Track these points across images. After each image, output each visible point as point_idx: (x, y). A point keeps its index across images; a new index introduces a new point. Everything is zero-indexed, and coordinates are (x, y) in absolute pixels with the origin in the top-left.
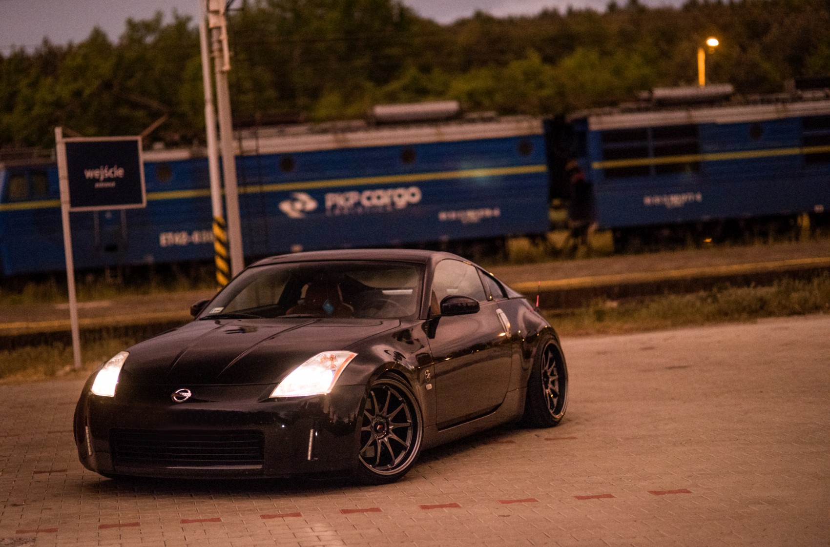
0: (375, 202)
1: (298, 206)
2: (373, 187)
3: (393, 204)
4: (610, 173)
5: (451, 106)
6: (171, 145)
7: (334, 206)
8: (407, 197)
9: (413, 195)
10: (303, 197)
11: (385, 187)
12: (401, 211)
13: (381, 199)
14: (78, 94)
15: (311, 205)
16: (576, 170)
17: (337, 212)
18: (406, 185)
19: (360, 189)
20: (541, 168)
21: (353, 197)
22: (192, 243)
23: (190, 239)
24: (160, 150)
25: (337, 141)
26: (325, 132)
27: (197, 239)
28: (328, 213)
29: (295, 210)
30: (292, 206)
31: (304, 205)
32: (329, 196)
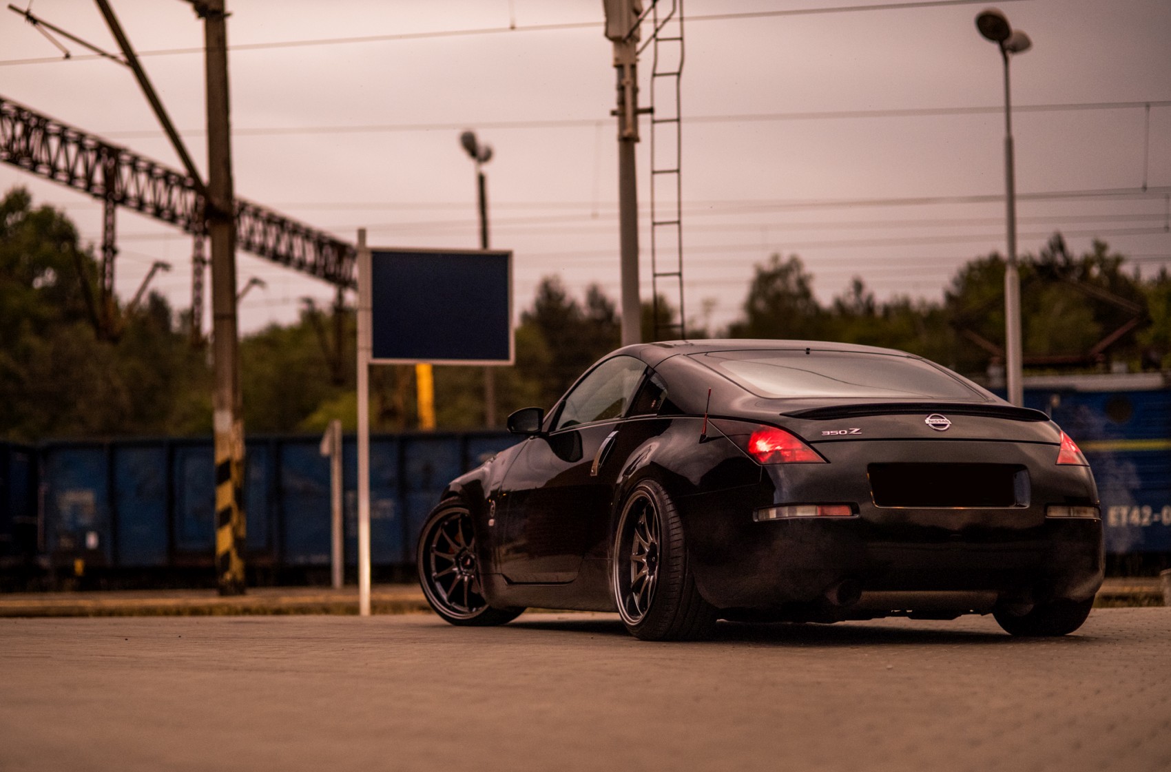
22: (1159, 523)
23: (1156, 518)
24: (1119, 373)
27: (1168, 516)
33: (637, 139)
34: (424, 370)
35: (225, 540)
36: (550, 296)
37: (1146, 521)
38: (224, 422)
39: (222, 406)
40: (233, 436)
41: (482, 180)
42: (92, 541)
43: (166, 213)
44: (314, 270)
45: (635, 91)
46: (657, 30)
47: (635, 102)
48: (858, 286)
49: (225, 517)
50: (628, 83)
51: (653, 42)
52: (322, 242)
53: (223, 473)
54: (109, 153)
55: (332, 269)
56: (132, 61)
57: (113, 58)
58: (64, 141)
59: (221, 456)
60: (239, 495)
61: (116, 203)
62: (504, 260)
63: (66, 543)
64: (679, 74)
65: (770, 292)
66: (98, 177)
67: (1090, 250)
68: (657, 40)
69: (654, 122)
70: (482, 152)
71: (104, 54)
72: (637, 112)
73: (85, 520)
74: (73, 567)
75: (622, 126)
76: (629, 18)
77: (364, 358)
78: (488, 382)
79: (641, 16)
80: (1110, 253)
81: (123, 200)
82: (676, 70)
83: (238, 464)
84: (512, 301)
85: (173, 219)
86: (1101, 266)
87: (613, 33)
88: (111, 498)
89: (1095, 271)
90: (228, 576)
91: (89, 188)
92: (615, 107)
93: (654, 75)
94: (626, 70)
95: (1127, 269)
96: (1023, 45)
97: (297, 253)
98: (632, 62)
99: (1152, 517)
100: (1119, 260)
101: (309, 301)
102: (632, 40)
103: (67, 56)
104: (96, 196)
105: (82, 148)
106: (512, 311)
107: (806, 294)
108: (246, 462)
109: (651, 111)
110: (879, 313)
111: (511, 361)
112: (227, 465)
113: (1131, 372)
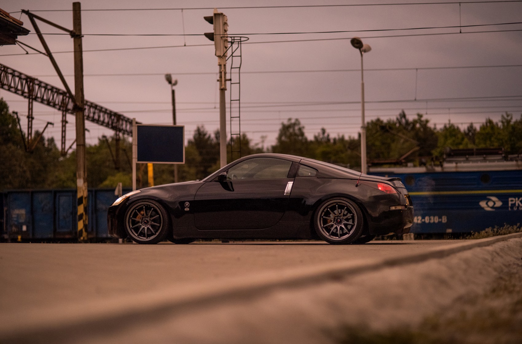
1: (491, 204)
7: (514, 205)
10: (494, 199)
15: (499, 204)
17: (515, 209)
22: (424, 222)
23: (423, 220)
24: (410, 167)
25: (518, 166)
26: (512, 160)
27: (427, 220)
28: (510, 209)
29: (488, 206)
30: (487, 204)
31: (495, 204)
32: (510, 199)
33: (226, 89)
34: (150, 165)
35: (80, 225)
36: (200, 135)
37: (419, 222)
38: (80, 183)
39: (80, 177)
40: (84, 188)
41: (173, 92)
42: (24, 228)
43: (52, 104)
44: (107, 125)
45: (225, 73)
46: (233, 53)
47: (225, 77)
48: (324, 131)
49: (81, 217)
50: (223, 71)
51: (231, 57)
52: (111, 114)
53: (80, 201)
54: (30, 80)
55: (114, 125)
56: (49, 54)
57: (44, 54)
58: (13, 76)
59: (79, 195)
60: (86, 209)
61: (33, 99)
62: (181, 129)
63: (14, 229)
64: (240, 68)
65: (288, 134)
66: (26, 90)
67: (416, 117)
68: (233, 56)
69: (231, 84)
70: (173, 82)
71: (41, 53)
72: (226, 80)
73: (22, 220)
74: (18, 239)
75: (221, 85)
76: (223, 49)
77: (135, 161)
78: (175, 169)
79: (227, 49)
80: (424, 119)
81: (36, 99)
82: (239, 66)
83: (85, 198)
84: (184, 138)
85: (54, 106)
86: (420, 124)
87: (218, 54)
88: (32, 212)
89: (418, 126)
90: (82, 238)
91: (23, 94)
92: (218, 78)
93: (231, 68)
94: (222, 66)
95: (431, 125)
96: (368, 49)
97: (102, 119)
98: (225, 64)
99: (421, 220)
100: (427, 121)
101: (104, 137)
102: (224, 57)
103: (27, 53)
104: (25, 97)
105: (20, 78)
106: (184, 141)
107: (302, 134)
108: (88, 197)
109: (230, 80)
110: (332, 141)
111: (184, 163)
112: (81, 198)
113: (415, 166)
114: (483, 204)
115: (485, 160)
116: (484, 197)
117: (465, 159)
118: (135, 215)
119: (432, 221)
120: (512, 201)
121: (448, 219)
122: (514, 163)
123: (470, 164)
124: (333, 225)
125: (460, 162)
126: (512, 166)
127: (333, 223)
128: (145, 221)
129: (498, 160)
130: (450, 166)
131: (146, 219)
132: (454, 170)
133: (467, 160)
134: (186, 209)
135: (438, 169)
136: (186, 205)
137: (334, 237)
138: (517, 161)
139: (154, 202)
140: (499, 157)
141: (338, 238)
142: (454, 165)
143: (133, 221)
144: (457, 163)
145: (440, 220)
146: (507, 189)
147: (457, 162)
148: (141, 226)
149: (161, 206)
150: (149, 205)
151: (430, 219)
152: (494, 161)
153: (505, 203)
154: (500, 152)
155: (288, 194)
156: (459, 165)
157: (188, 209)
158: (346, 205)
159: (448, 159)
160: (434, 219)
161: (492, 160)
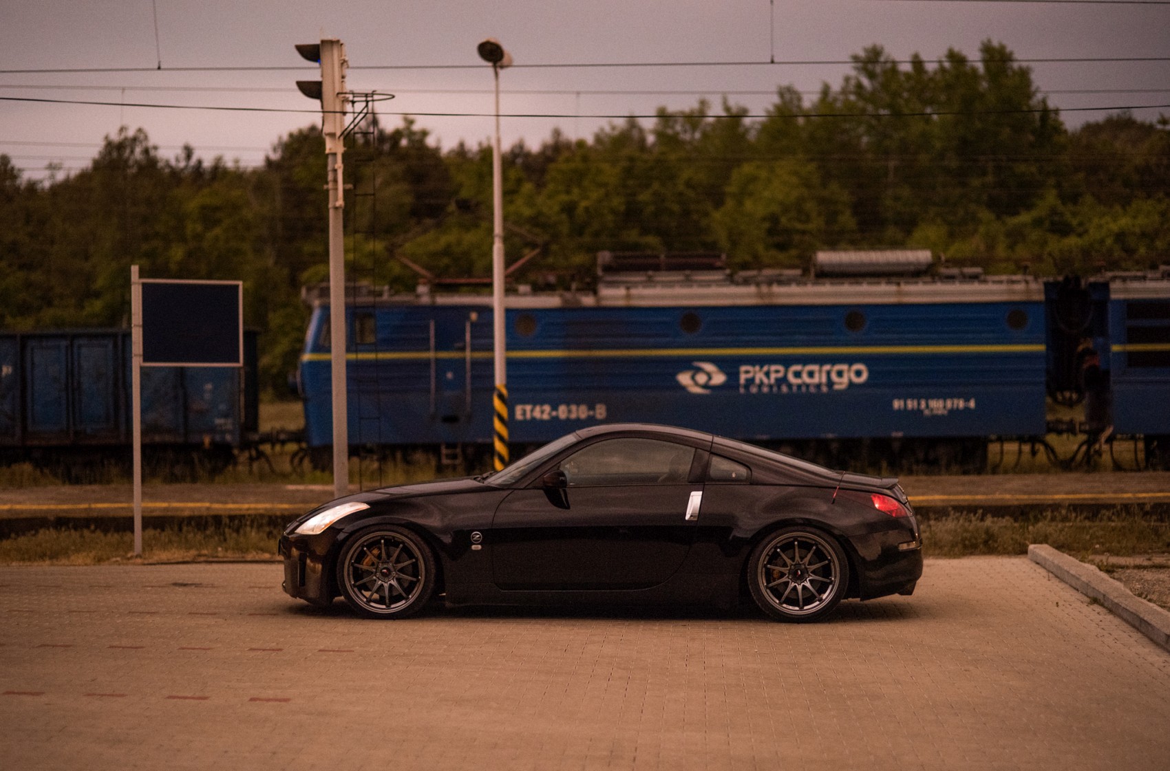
0: (806, 378)
1: (702, 378)
2: (805, 360)
3: (830, 383)
4: (1134, 360)
5: (923, 256)
6: (537, 289)
7: (750, 382)
8: (849, 376)
9: (858, 373)
10: (709, 367)
11: (821, 360)
12: (840, 392)
13: (814, 376)
14: (569, 209)
15: (719, 379)
16: (1089, 352)
17: (754, 390)
18: (850, 360)
19: (787, 361)
20: (1040, 348)
21: (777, 371)
22: (557, 418)
23: (554, 413)
24: (525, 295)
25: (760, 295)
26: (746, 282)
27: (564, 412)
28: (742, 390)
29: (696, 384)
30: (693, 378)
31: (710, 378)
32: (743, 368)
37: (546, 417)
68: (355, 133)
86: (409, 139)
87: (328, 129)
94: (338, 157)
95: (431, 141)
99: (549, 414)
114: (684, 379)
115: (688, 282)
116: (688, 364)
117: (643, 278)
118: (361, 556)
119: (573, 416)
120: (747, 372)
121: (608, 410)
122: (752, 289)
123: (658, 291)
124: (789, 582)
125: (636, 284)
126: (749, 296)
127: (787, 580)
128: (385, 571)
129: (718, 283)
130: (613, 295)
131: (385, 566)
132: (621, 303)
133: (650, 282)
134: (473, 547)
135: (588, 301)
136: (475, 539)
137: (791, 607)
138: (758, 284)
139: (406, 532)
140: (718, 276)
141: (797, 608)
142: (622, 291)
143: (356, 570)
144: (628, 288)
145: (591, 413)
146: (739, 347)
147: (629, 285)
148: (375, 580)
149: (419, 539)
150: (394, 537)
151: (570, 411)
152: (708, 284)
153: (733, 375)
154: (719, 264)
155: (695, 517)
156: (634, 291)
157: (479, 547)
158: (814, 542)
159: (609, 278)
160: (578, 410)
161: (704, 281)
